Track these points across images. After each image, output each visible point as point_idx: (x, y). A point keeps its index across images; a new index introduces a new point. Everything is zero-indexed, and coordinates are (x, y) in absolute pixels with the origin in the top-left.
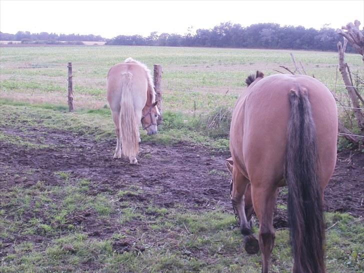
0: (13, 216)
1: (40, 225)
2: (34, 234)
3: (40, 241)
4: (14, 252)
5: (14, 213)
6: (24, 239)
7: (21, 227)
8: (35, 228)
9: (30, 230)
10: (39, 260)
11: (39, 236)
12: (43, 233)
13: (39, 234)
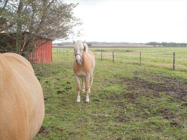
0: (138, 107)
1: (146, 112)
2: (143, 115)
3: (144, 118)
4: (132, 121)
5: (139, 106)
6: (139, 116)
7: (139, 112)
8: (144, 113)
9: (142, 113)
10: (140, 125)
11: (145, 116)
12: (146, 115)
13: (145, 115)
